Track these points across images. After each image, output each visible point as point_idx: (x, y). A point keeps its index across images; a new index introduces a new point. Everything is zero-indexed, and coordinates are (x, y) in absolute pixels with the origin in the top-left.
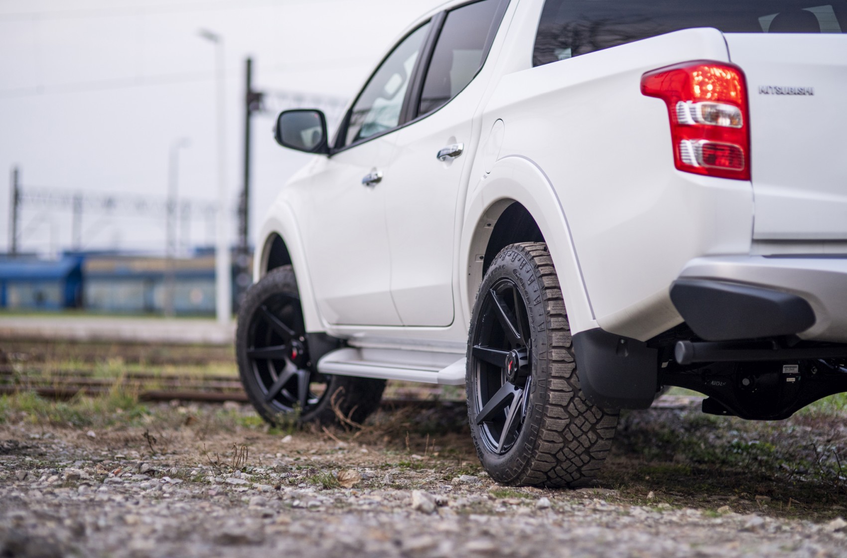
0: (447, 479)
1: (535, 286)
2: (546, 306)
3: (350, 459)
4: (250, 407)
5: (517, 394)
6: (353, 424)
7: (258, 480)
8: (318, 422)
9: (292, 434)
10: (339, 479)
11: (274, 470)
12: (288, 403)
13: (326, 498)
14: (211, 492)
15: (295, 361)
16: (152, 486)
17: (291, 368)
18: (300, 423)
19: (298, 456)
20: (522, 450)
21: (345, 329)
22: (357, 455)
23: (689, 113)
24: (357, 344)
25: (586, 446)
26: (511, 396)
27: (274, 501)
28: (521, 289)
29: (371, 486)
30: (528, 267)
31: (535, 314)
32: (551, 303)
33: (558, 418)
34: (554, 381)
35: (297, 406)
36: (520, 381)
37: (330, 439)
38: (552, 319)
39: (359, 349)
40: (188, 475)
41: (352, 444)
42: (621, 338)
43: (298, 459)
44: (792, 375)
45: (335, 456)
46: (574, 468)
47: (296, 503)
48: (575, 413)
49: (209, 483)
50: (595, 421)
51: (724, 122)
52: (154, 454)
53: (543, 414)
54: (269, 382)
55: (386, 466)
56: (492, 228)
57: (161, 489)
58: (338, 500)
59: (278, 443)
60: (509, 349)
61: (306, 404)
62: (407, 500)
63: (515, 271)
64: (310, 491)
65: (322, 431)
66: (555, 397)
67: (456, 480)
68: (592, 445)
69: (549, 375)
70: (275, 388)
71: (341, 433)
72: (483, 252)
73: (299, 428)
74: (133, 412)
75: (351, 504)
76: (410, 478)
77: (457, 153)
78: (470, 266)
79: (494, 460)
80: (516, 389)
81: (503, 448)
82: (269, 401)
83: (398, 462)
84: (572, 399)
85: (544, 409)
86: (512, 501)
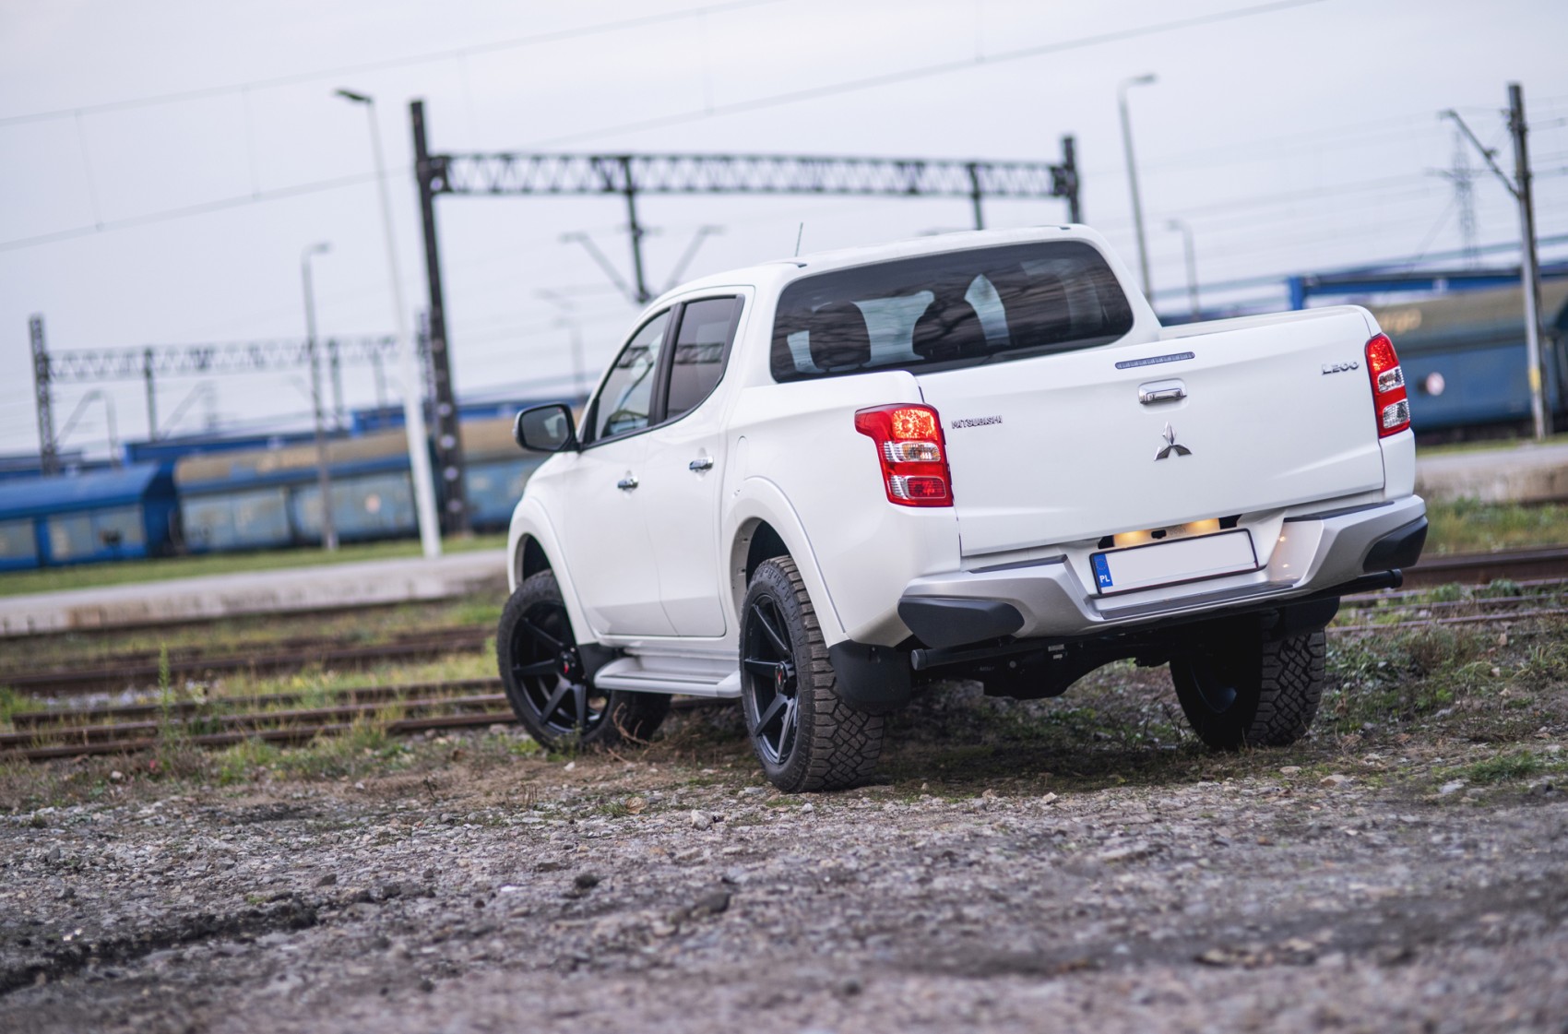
0: (733, 793)
1: (791, 602)
2: (803, 621)
3: (639, 781)
4: (521, 728)
5: (790, 703)
6: (641, 741)
7: (551, 816)
8: (602, 741)
9: (574, 759)
10: (627, 807)
11: (565, 805)
12: (566, 723)
13: (615, 826)
14: (512, 833)
15: (567, 676)
16: (457, 834)
17: (564, 684)
18: (581, 745)
19: (585, 785)
20: (797, 759)
21: (620, 639)
22: (646, 777)
23: (896, 451)
24: (635, 652)
25: (857, 748)
26: (785, 706)
27: (571, 834)
28: (779, 605)
29: (658, 810)
30: (784, 584)
31: (794, 627)
32: (807, 617)
33: (827, 725)
34: (817, 691)
35: (576, 726)
36: (790, 691)
37: (616, 760)
38: (810, 633)
39: (637, 658)
40: (485, 820)
41: (641, 764)
42: (871, 646)
43: (586, 788)
44: (1059, 652)
45: (623, 781)
46: (848, 769)
47: (590, 834)
48: (842, 719)
49: (507, 825)
50: (861, 724)
51: (926, 457)
52: (436, 801)
53: (812, 723)
54: (541, 702)
55: (674, 787)
56: (749, 542)
57: (466, 836)
58: (628, 827)
59: (563, 773)
60: (778, 661)
61: (586, 722)
62: (687, 820)
63: (772, 587)
64: (601, 822)
65: (608, 752)
66: (820, 706)
67: (741, 793)
68: (862, 746)
69: (813, 686)
70: (549, 709)
71: (629, 752)
72: (744, 565)
73: (582, 751)
74: (385, 751)
75: (638, 829)
76: (697, 796)
77: (708, 466)
78: (733, 580)
79: (776, 770)
80: (789, 699)
81: (781, 758)
82: (544, 723)
83: (687, 779)
84: (837, 706)
85: (812, 718)
86: (781, 809)
